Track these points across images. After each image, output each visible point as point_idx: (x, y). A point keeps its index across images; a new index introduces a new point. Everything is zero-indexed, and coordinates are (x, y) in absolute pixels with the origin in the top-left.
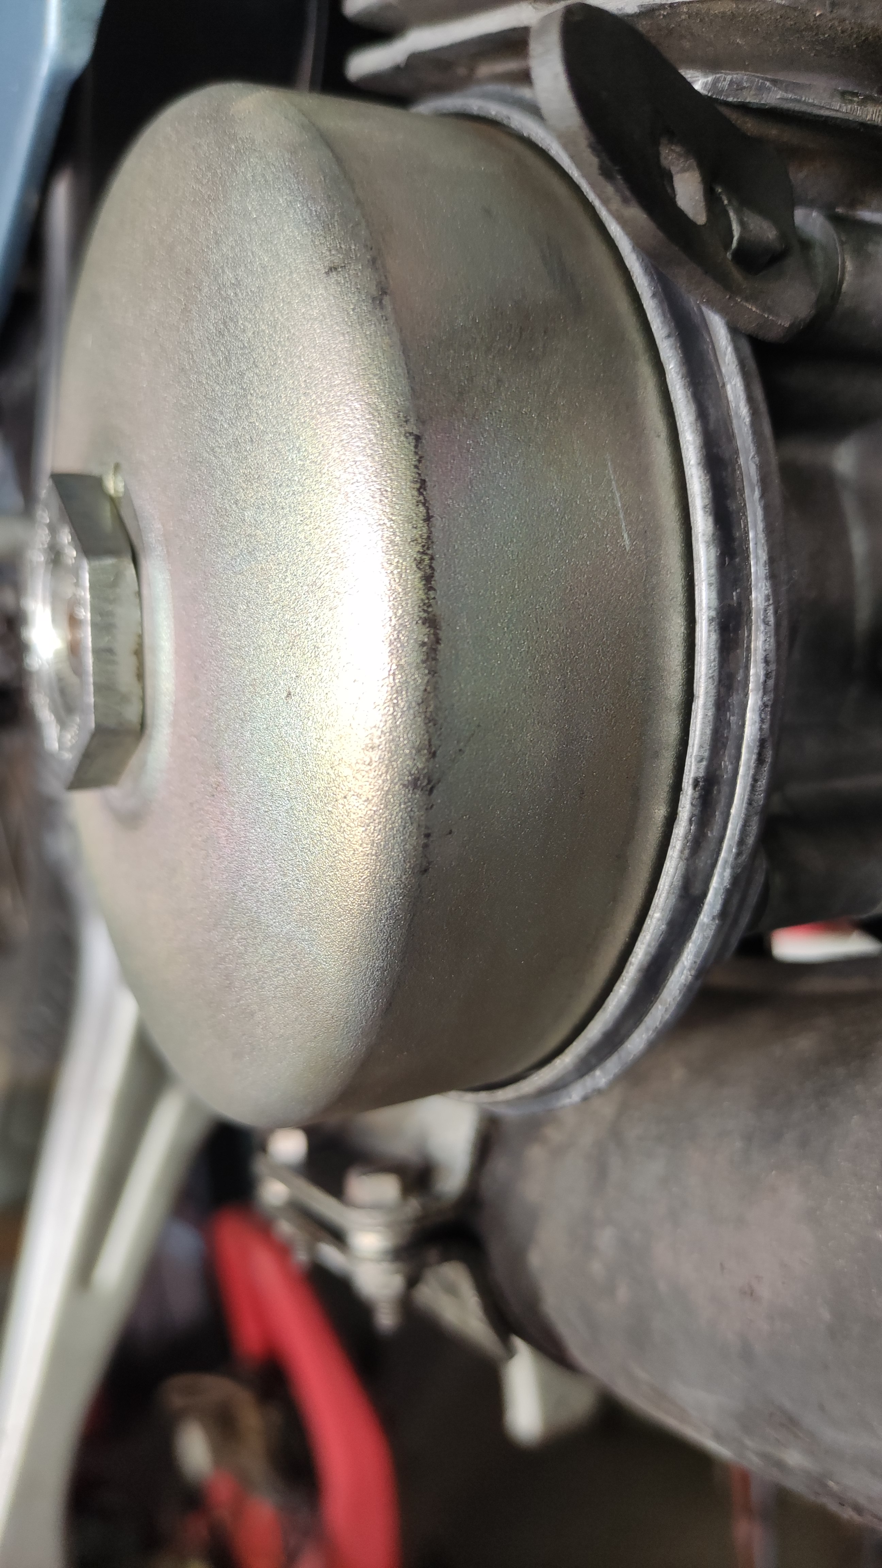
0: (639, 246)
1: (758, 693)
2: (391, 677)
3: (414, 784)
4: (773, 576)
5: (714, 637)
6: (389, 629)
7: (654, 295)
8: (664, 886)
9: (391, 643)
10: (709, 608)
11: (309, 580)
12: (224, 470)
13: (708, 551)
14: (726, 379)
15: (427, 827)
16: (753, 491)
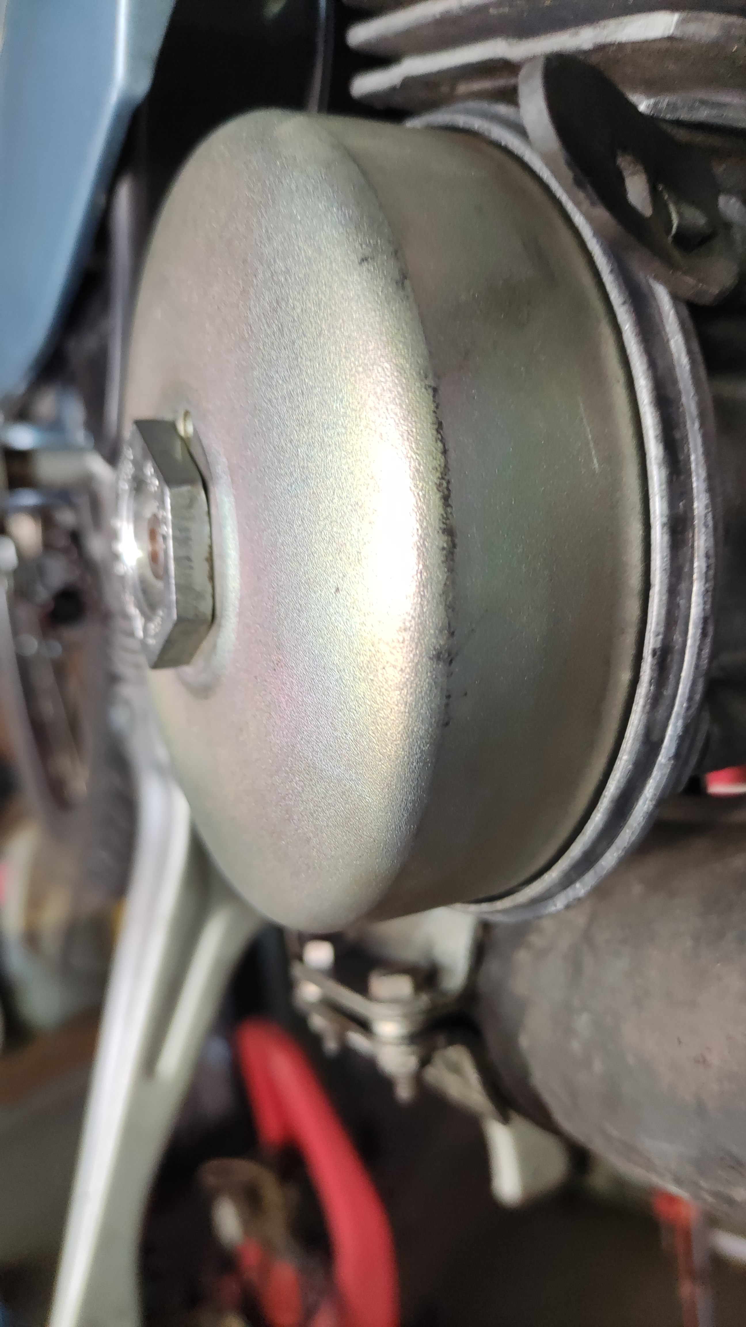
0: (597, 233)
1: (700, 581)
2: (419, 575)
3: (438, 657)
4: (711, 490)
5: (666, 538)
6: (416, 538)
7: (612, 271)
8: (630, 735)
9: (418, 548)
10: (662, 516)
11: (353, 500)
12: (280, 416)
13: (660, 471)
14: (670, 336)
15: (448, 690)
16: (693, 424)
